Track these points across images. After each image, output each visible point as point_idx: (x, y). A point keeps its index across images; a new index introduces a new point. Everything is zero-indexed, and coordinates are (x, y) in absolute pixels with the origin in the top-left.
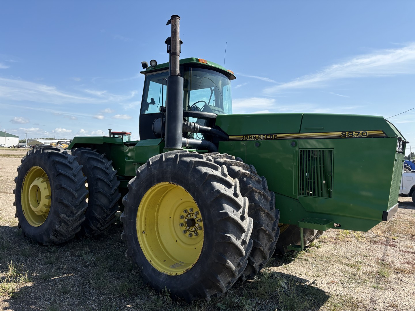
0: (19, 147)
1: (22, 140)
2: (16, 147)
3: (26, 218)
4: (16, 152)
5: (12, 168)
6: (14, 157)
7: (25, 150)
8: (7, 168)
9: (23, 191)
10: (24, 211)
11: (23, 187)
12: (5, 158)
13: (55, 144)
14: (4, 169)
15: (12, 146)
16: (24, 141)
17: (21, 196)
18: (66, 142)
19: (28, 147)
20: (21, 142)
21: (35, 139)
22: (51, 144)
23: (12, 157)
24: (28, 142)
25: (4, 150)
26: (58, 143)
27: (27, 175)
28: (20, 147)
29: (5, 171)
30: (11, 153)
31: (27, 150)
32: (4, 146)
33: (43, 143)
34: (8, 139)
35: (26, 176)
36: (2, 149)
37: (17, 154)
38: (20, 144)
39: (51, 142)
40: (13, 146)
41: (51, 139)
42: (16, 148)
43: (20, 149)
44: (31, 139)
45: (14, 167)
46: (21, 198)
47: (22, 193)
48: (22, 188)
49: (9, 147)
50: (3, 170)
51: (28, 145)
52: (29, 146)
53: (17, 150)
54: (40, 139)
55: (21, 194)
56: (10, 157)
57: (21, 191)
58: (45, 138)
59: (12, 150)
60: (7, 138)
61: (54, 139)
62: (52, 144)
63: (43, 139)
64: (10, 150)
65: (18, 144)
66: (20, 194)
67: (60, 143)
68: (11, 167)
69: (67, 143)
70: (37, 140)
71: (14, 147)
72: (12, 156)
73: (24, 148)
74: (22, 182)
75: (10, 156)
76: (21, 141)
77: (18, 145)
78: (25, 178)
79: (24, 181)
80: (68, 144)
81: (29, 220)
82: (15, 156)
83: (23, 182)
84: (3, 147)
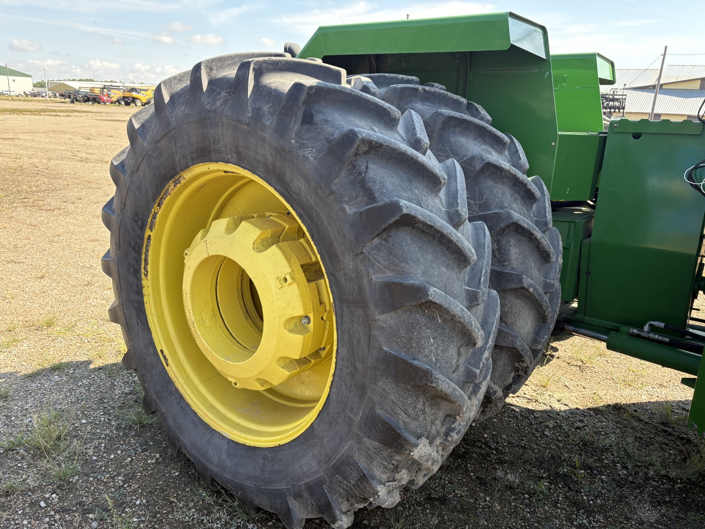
0: (35, 95)
1: (38, 83)
2: (30, 96)
3: (178, 385)
4: (32, 105)
5: (35, 138)
6: (32, 114)
7: (47, 100)
8: (24, 138)
9: (149, 268)
10: (166, 353)
11: (150, 253)
12: (15, 116)
13: (99, 90)
14: (18, 139)
15: (23, 94)
16: (41, 85)
17: (145, 291)
18: (119, 87)
19: (50, 96)
20: (36, 87)
21: (60, 81)
22: (92, 89)
23: (27, 114)
24: (50, 86)
25: (9, 100)
26: (104, 88)
27: (165, 202)
28: (37, 95)
29: (21, 145)
30: (24, 107)
31: (50, 100)
32: (8, 93)
33: (77, 88)
34: (14, 81)
35: (159, 205)
36: (6, 99)
37: (35, 107)
38: (37, 90)
39: (91, 86)
40: (25, 93)
41: (87, 80)
42: (30, 98)
43: (36, 98)
44: (53, 81)
45: (37, 134)
46: (146, 299)
47: (146, 275)
48: (143, 257)
49: (17, 95)
50: (17, 142)
51: (50, 92)
52: (53, 94)
53: (32, 101)
54: (69, 80)
55: (144, 282)
56: (24, 114)
57: (143, 270)
58: (77, 79)
59: (24, 101)
60: (11, 78)
61: (94, 81)
62: (94, 90)
63: (73, 80)
64: (19, 100)
65: (33, 90)
66: (139, 279)
67: (109, 88)
68: (31, 134)
69: (121, 88)
70: (64, 82)
71: (27, 95)
72: (26, 111)
73: (44, 97)
74: (143, 228)
75: (22, 111)
76: (36, 84)
77: (32, 92)
78: (156, 214)
79: (151, 229)
80: (122, 90)
81: (192, 396)
82: (32, 111)
83: (148, 232)
84: (6, 95)
